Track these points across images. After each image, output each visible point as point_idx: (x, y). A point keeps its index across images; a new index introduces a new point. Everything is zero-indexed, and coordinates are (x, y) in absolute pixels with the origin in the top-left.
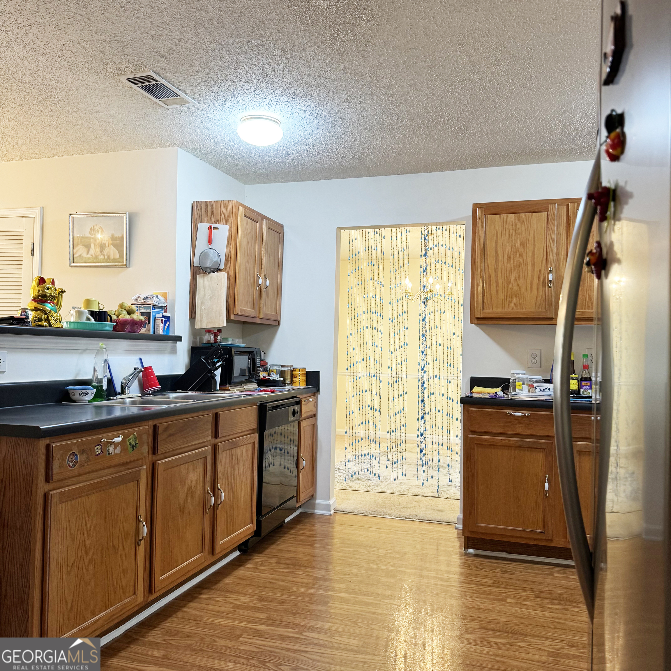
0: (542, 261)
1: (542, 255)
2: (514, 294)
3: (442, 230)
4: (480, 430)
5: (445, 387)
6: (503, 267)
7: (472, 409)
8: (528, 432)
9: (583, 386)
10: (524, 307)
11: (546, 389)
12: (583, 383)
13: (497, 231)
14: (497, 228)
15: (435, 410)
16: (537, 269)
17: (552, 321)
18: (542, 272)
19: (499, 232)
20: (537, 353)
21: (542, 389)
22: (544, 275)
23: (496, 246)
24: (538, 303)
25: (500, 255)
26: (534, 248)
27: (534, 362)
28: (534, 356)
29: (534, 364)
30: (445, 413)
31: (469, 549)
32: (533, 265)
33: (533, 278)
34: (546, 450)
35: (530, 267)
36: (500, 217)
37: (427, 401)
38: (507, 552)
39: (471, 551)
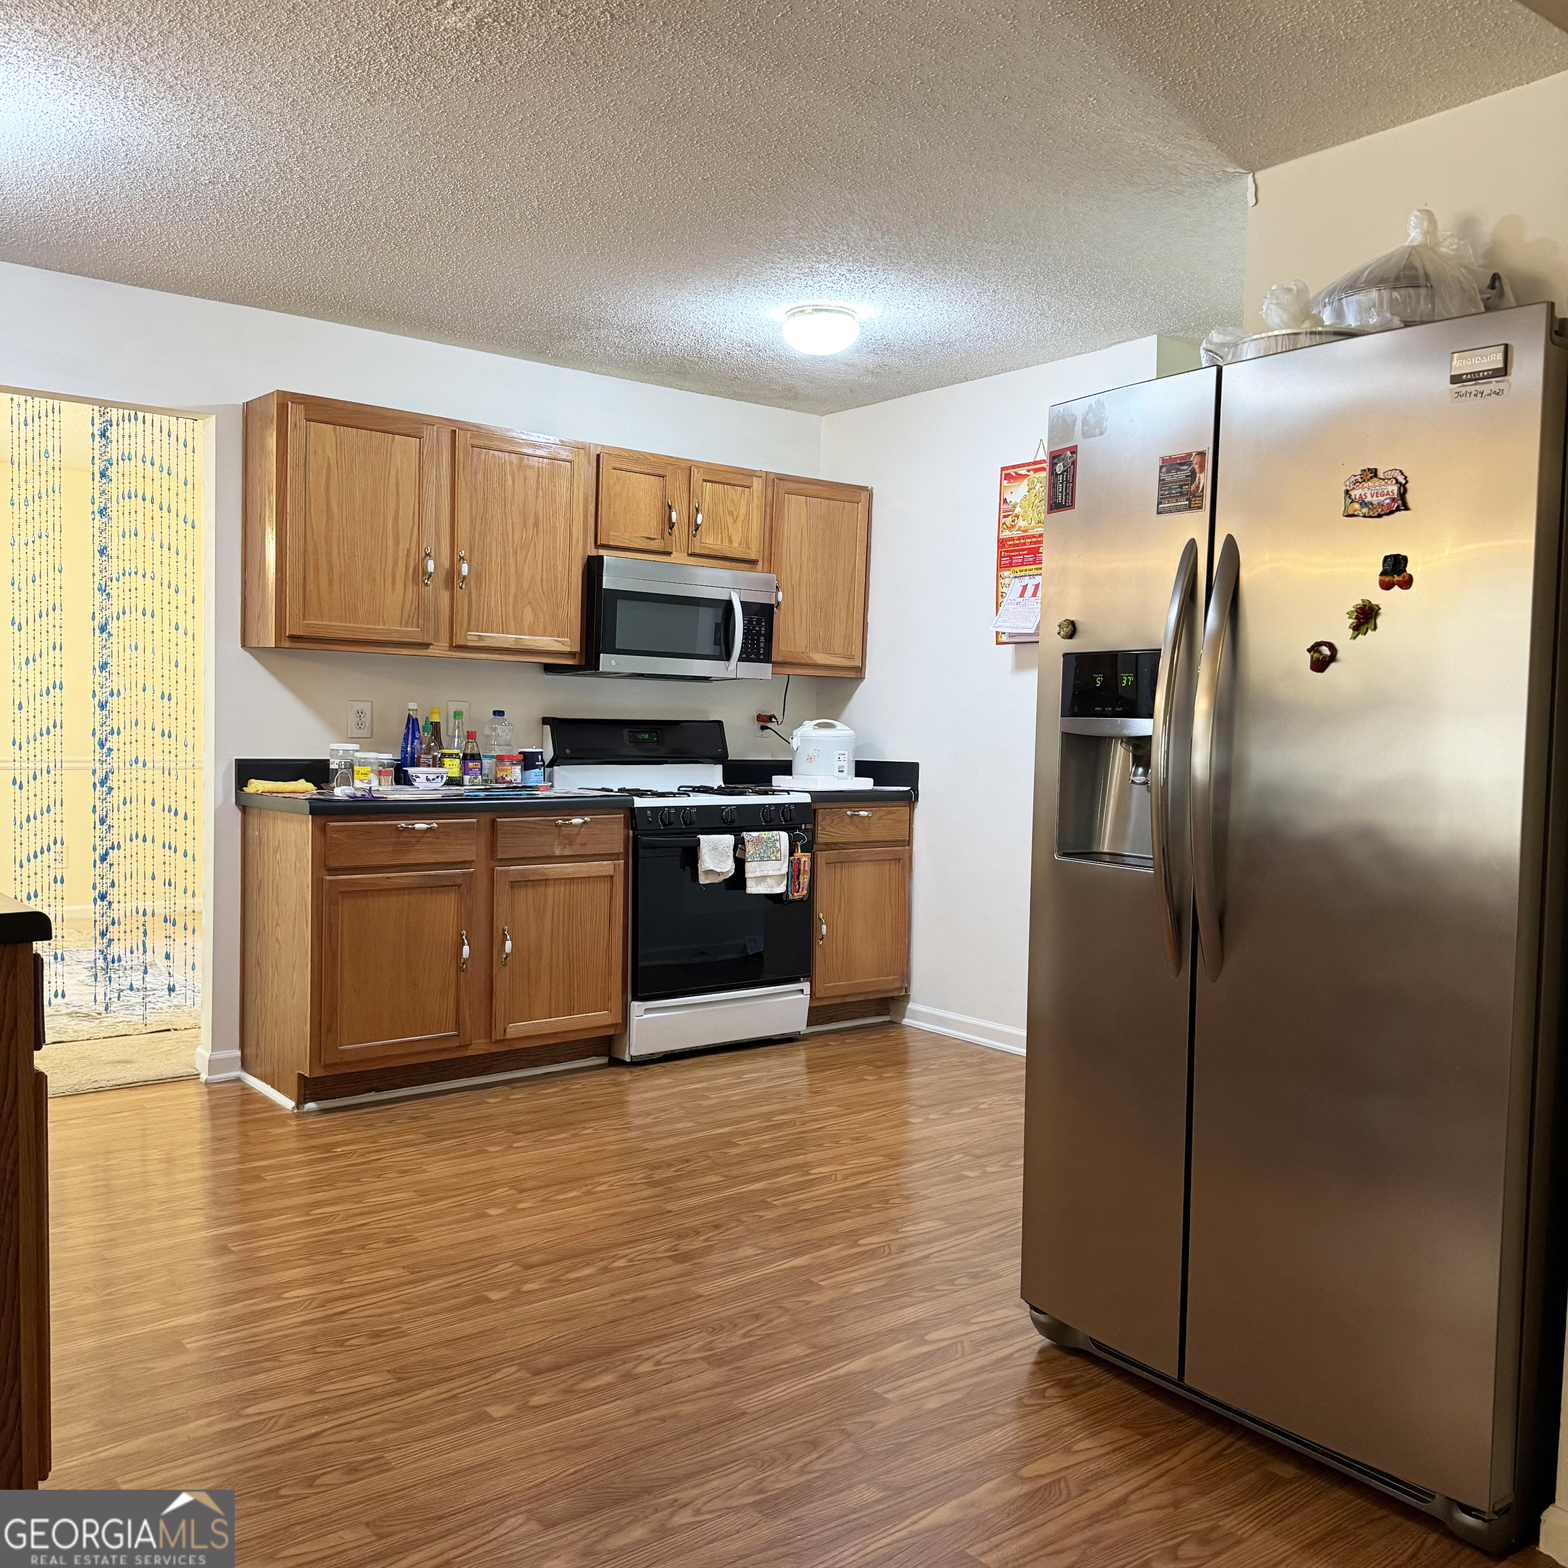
0: (412, 533)
1: (411, 520)
2: (363, 591)
3: (136, 419)
4: (349, 864)
5: (159, 785)
6: (341, 534)
7: (331, 824)
8: (433, 858)
9: (471, 769)
10: (381, 618)
11: (438, 777)
12: (471, 765)
13: (329, 459)
14: (329, 452)
15: (137, 837)
16: (403, 546)
17: (427, 649)
18: (412, 556)
19: (333, 462)
20: (366, 707)
21: (431, 777)
22: (415, 560)
23: (327, 490)
24: (405, 614)
25: (335, 510)
26: (398, 505)
27: (360, 725)
28: (360, 713)
29: (360, 730)
30: (158, 843)
31: (306, 1103)
32: (397, 542)
33: (395, 564)
34: (462, 887)
35: (390, 543)
36: (335, 431)
37: (116, 819)
38: (378, 1090)
39: (311, 1106)
